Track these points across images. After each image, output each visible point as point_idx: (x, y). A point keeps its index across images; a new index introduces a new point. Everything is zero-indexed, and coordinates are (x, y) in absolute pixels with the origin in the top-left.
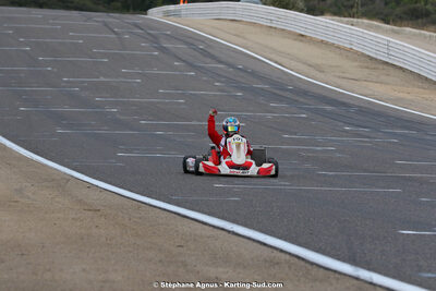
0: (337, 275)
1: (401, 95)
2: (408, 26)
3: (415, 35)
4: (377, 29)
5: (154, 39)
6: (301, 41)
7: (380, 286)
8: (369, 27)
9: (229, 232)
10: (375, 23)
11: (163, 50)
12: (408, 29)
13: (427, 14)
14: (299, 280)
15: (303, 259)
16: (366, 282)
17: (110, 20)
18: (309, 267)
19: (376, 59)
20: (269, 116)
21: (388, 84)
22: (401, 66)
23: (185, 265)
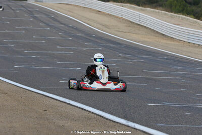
0: (119, 125)
1: (145, 39)
2: (148, 7)
3: (151, 11)
4: (134, 9)
5: (31, 13)
6: (99, 14)
7: (139, 130)
8: (130, 8)
9: (68, 104)
10: (133, 6)
11: (35, 18)
12: (148, 9)
13: (157, 2)
14: (101, 127)
15: (102, 117)
16: (132, 128)
17: (10, 3)
18: (106, 120)
19: (134, 23)
20: (84, 49)
21: (139, 34)
22: (146, 26)
23: (48, 119)
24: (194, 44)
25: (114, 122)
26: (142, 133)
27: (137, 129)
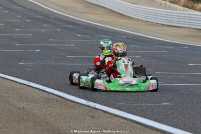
0: (79, 105)
1: (104, 19)
7: (100, 110)
9: (28, 86)
15: (63, 98)
16: (93, 108)
18: (66, 101)
19: (91, 3)
20: (43, 30)
22: (103, 5)
23: (8, 102)
24: (152, 22)
25: (75, 102)
26: (103, 113)
27: (97, 109)
